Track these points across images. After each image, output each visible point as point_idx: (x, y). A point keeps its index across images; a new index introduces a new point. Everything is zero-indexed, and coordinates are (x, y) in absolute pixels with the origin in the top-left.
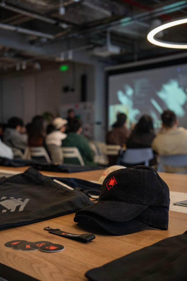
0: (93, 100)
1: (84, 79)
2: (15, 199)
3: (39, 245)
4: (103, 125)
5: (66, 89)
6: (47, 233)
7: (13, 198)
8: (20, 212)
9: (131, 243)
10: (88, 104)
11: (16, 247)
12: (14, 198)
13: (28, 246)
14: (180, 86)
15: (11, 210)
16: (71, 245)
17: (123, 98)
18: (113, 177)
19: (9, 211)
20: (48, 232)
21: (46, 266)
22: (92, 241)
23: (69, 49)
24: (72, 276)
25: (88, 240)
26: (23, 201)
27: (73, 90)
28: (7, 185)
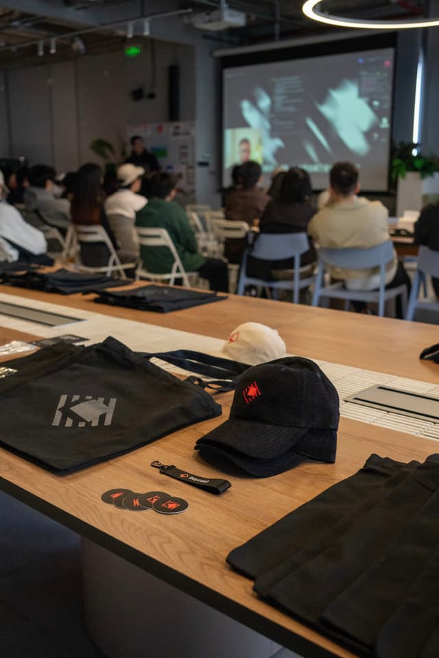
0: (192, 117)
1: (173, 74)
2: (94, 401)
3: (152, 500)
4: (212, 167)
5: (138, 95)
6: (156, 472)
7: (91, 398)
8: (107, 426)
9: (282, 493)
10: (183, 125)
11: (119, 503)
12: (93, 399)
13: (136, 502)
14: (361, 95)
15: (91, 422)
16: (197, 500)
17: (251, 115)
18: (255, 383)
19: (88, 424)
20: (158, 470)
21: (170, 541)
22: (229, 492)
23: (143, 16)
24: (208, 558)
25: (221, 491)
26: (106, 403)
27: (152, 96)
28: (76, 369)
